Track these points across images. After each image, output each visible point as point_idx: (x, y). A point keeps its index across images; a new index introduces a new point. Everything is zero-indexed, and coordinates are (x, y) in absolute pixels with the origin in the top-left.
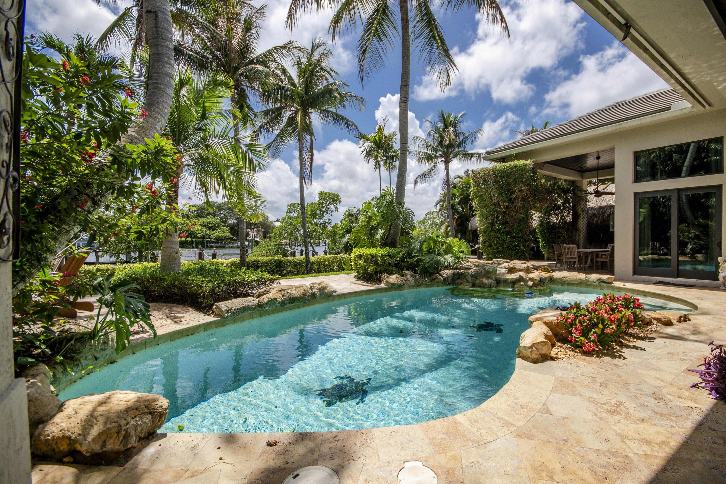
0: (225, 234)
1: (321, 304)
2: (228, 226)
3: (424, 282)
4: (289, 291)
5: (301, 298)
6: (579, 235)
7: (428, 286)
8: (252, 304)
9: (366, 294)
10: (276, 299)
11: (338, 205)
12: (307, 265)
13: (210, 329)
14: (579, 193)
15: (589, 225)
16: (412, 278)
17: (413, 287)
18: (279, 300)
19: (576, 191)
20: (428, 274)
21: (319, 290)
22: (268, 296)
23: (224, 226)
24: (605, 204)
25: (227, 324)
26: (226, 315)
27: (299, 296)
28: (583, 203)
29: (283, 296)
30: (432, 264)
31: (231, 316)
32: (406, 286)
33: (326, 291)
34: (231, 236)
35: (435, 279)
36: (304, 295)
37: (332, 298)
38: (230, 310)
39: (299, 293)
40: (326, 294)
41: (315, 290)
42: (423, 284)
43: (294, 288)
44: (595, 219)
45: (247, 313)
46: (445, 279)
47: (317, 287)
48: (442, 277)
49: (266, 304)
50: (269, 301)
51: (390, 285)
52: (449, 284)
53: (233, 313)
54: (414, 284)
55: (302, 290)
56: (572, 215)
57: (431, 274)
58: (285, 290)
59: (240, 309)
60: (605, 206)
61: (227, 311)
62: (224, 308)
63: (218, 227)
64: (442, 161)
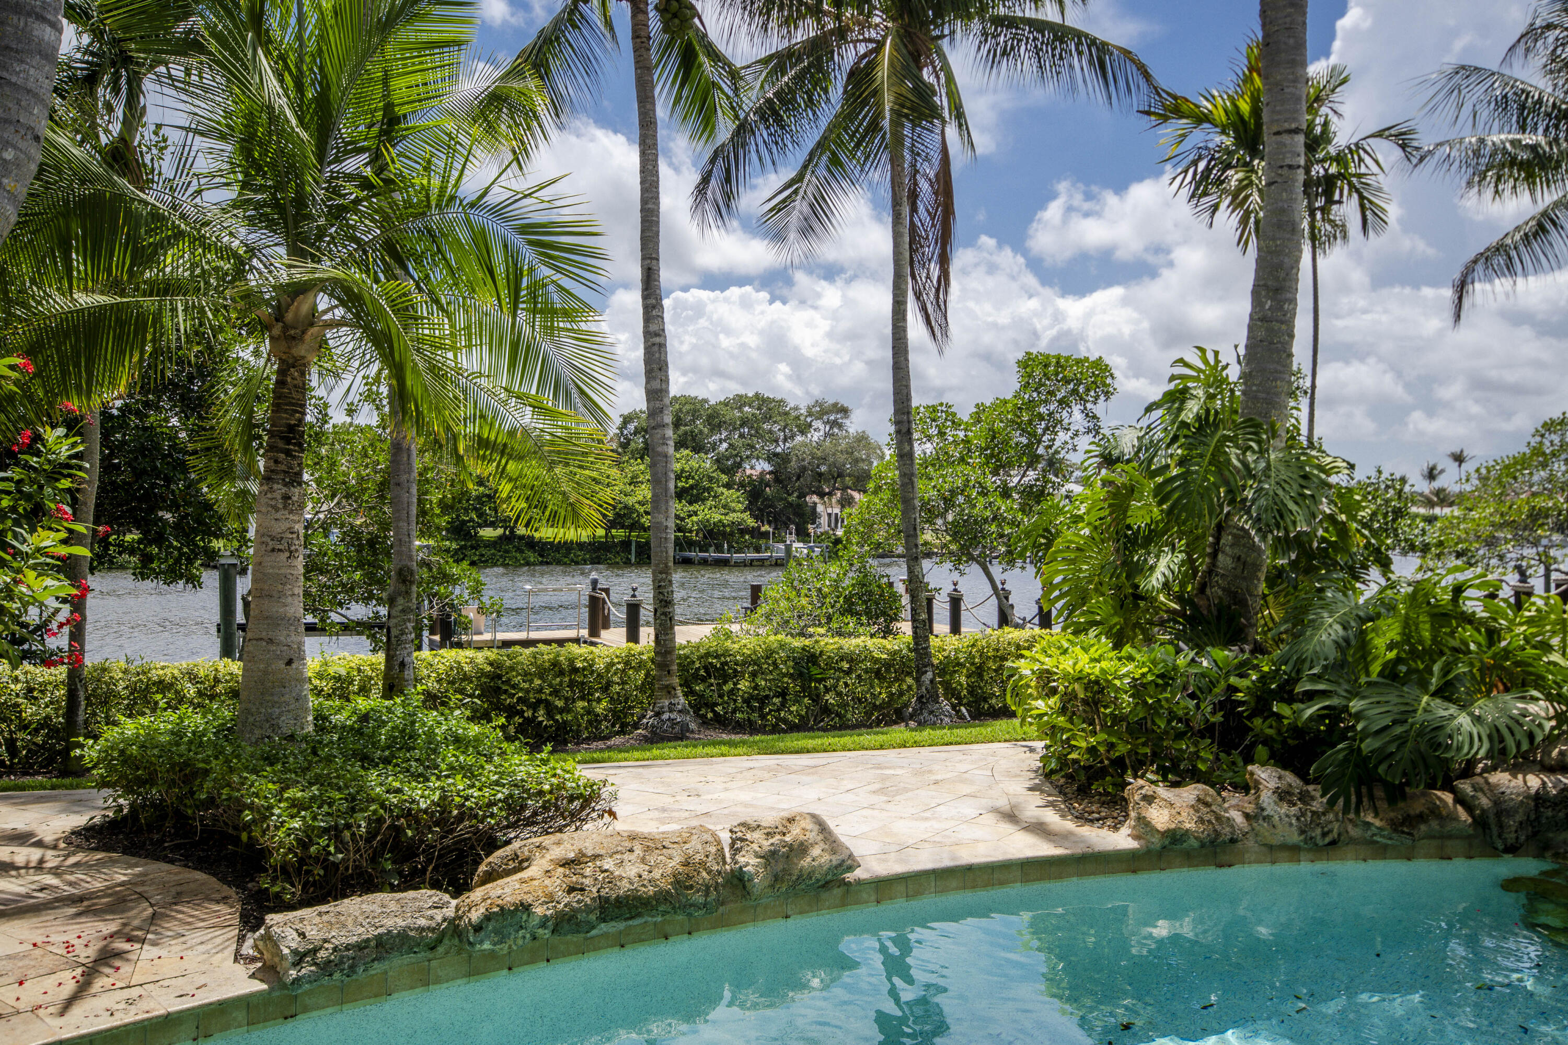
1: (781, 922)
2: (742, 485)
3: (1354, 832)
4: (608, 864)
5: (662, 897)
7: (1377, 851)
8: (423, 922)
9: (1026, 879)
10: (525, 907)
11: (1099, 409)
12: (921, 672)
13: (226, 1028)
16: (1284, 809)
17: (1292, 851)
18: (539, 910)
20: (1378, 793)
21: (770, 857)
22: (493, 894)
23: (728, 486)
25: (306, 1009)
26: (293, 973)
27: (651, 890)
29: (571, 890)
30: (1402, 740)
31: (312, 979)
32: (1250, 843)
33: (805, 862)
34: (751, 522)
35: (1421, 818)
36: (681, 882)
37: (837, 892)
38: (315, 951)
39: (657, 874)
40: (806, 875)
41: (749, 861)
42: (1352, 841)
43: (638, 851)
45: (398, 963)
46: (1481, 822)
47: (760, 841)
48: (1469, 809)
49: (478, 928)
50: (488, 917)
51: (1156, 841)
52: (1512, 850)
53: (326, 967)
54: (1295, 838)
55: (674, 863)
57: (1396, 794)
58: (596, 857)
59: (361, 947)
61: (299, 958)
62: (290, 942)
63: (709, 490)
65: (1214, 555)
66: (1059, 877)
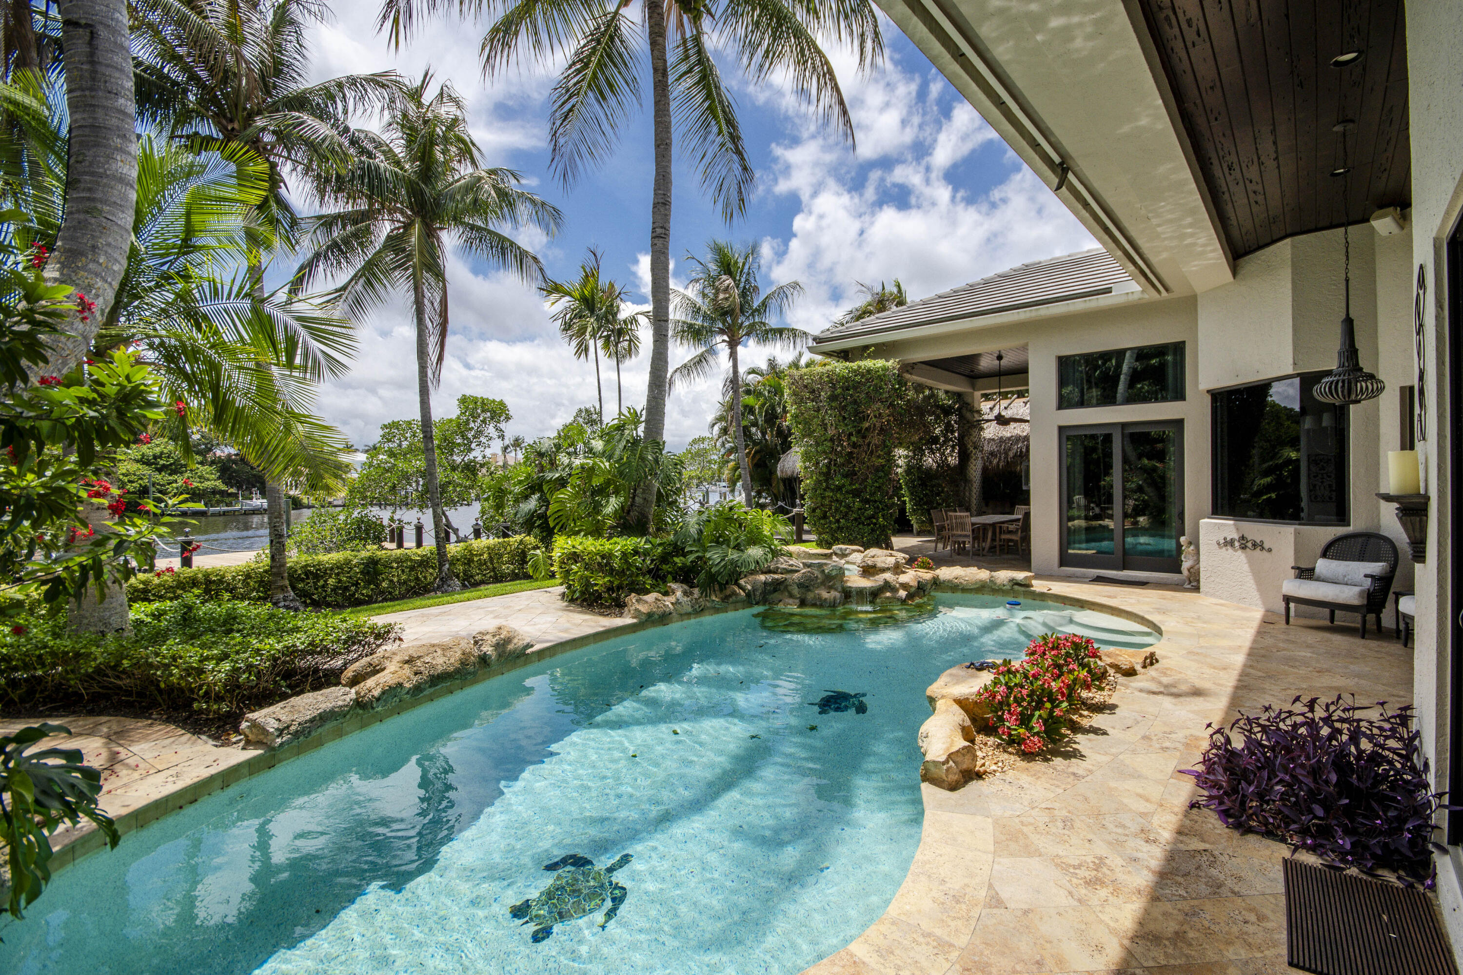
0: (207, 484)
1: (500, 677)
2: (213, 463)
3: (708, 604)
4: (427, 659)
5: (457, 671)
6: (970, 490)
7: (717, 610)
8: (340, 703)
10: (400, 685)
11: (502, 426)
12: (441, 565)
13: (238, 780)
14: (968, 415)
15: (985, 469)
16: (685, 599)
17: (688, 615)
18: (407, 685)
19: (964, 411)
20: (717, 587)
21: (497, 646)
22: (382, 680)
23: (202, 463)
24: (1009, 435)
25: (280, 761)
26: (279, 740)
27: (452, 669)
28: (975, 432)
29: (416, 674)
30: (725, 566)
31: (288, 742)
32: (674, 615)
33: (511, 647)
34: (224, 487)
35: (730, 596)
36: (464, 663)
37: (523, 659)
38: (288, 727)
39: (452, 660)
40: (512, 653)
41: (488, 649)
42: (708, 608)
43: (439, 652)
44: (995, 462)
45: (329, 726)
46: (748, 595)
47: (491, 640)
48: (744, 590)
49: (378, 699)
50: (384, 693)
51: (644, 617)
52: (757, 603)
53: (296, 734)
54: (690, 610)
55: (458, 654)
56: (959, 453)
57: (723, 587)
58: (419, 657)
59: (312, 721)
60: (1009, 439)
61: (281, 732)
62: (272, 726)
63: (185, 466)
64: (724, 341)
65: (634, 498)
66: (608, 638)
